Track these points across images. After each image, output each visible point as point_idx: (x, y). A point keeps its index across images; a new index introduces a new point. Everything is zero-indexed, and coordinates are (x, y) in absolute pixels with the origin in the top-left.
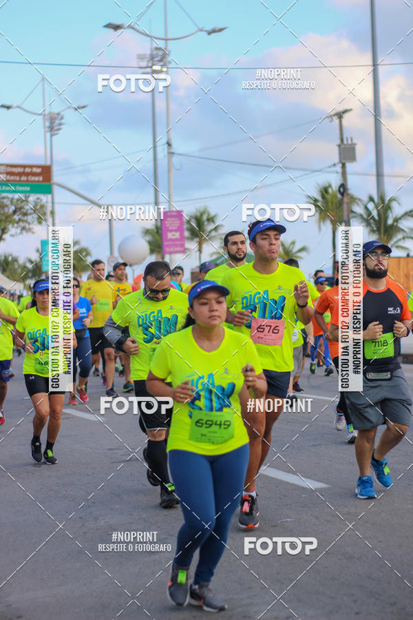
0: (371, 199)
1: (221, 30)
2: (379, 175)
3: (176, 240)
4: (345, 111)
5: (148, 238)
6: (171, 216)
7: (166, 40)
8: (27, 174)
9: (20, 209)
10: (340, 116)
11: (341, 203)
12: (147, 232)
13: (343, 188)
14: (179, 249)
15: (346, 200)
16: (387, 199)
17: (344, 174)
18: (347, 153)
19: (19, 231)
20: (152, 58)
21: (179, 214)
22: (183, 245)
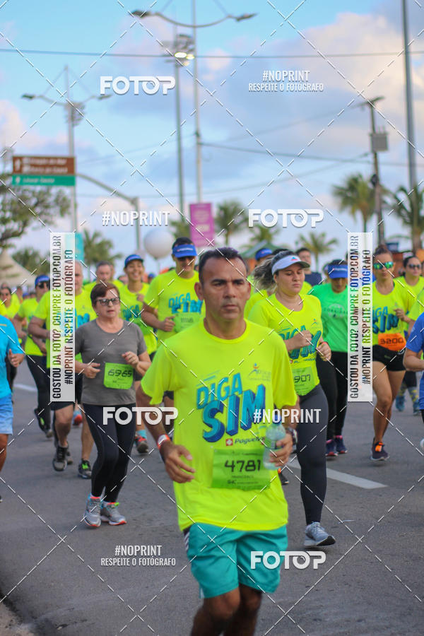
0: (402, 189)
1: (250, 17)
2: (412, 165)
3: (205, 233)
4: (378, 99)
5: (174, 229)
6: (201, 209)
7: (194, 27)
8: (52, 166)
9: (43, 201)
10: (371, 104)
11: (372, 194)
12: (173, 224)
13: (375, 179)
15: (378, 190)
16: (420, 189)
17: (376, 164)
18: (379, 142)
20: (176, 45)
21: (208, 207)
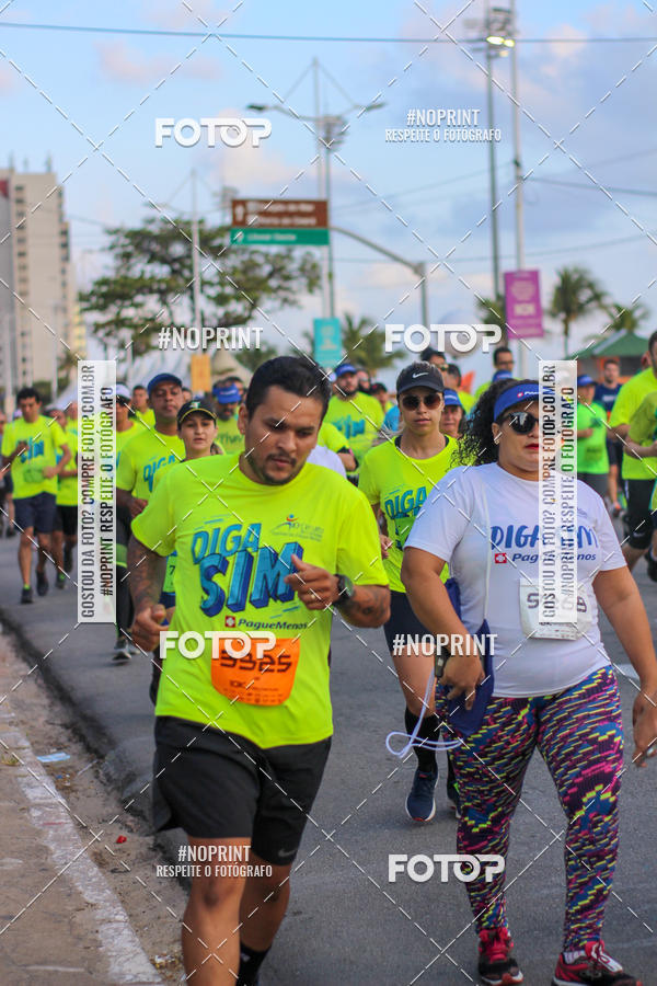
3: (530, 317)
5: (483, 312)
6: (522, 279)
8: (292, 215)
9: (281, 269)
12: (482, 304)
14: (533, 331)
19: (277, 303)
20: (488, 24)
21: (533, 278)
22: (539, 325)
